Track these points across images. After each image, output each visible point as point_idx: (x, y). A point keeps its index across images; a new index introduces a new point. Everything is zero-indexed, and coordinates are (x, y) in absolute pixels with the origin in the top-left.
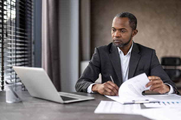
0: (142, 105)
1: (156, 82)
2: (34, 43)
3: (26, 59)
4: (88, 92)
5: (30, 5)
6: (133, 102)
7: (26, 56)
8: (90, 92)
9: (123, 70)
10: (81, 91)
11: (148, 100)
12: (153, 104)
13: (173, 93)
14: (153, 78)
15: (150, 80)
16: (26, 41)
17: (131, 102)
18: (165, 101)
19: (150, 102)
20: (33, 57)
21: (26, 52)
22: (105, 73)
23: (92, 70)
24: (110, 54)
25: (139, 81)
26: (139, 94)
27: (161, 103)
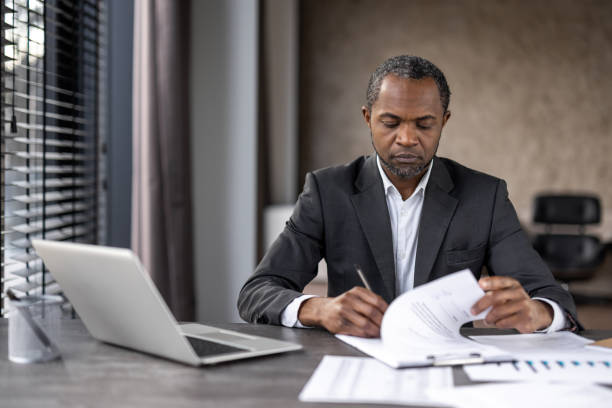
0: (459, 371)
1: (506, 296)
2: (105, 151)
3: (78, 206)
4: (284, 323)
5: (92, 24)
6: (430, 362)
7: (79, 194)
8: (291, 325)
9: (399, 248)
10: (259, 321)
11: (477, 355)
12: (494, 367)
13: (562, 330)
14: (497, 282)
15: (486, 291)
16: (79, 145)
17: (423, 360)
18: (536, 358)
19: (485, 363)
20: (102, 199)
21: (78, 182)
22: (339, 260)
23: (296, 250)
24: (357, 196)
25: (450, 294)
26: (448, 333)
27: (522, 365)
